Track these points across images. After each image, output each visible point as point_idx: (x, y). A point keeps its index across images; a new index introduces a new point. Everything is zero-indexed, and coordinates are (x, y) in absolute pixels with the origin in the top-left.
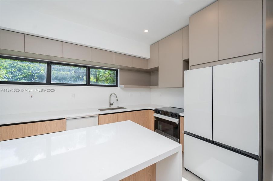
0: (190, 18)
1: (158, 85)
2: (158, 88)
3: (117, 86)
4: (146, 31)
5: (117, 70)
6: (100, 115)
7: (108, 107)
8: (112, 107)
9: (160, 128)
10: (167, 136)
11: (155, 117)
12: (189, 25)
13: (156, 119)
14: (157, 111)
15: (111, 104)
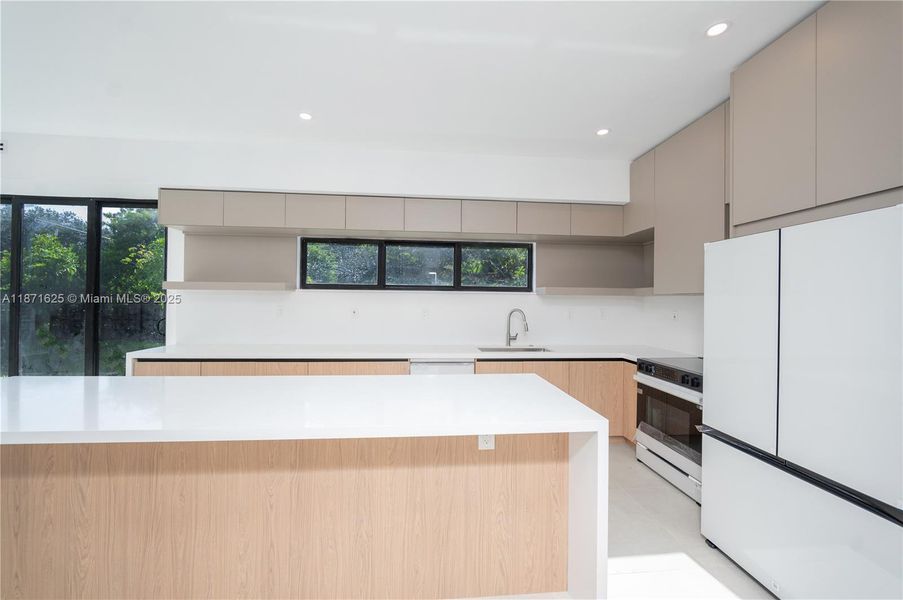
0: (733, 74)
1: (653, 286)
2: (653, 295)
3: (529, 289)
4: (603, 132)
5: (532, 245)
6: (479, 360)
7: (503, 345)
8: (514, 344)
9: (655, 421)
10: (671, 443)
11: (640, 385)
12: (729, 98)
13: (641, 392)
14: (644, 366)
15: (511, 339)
